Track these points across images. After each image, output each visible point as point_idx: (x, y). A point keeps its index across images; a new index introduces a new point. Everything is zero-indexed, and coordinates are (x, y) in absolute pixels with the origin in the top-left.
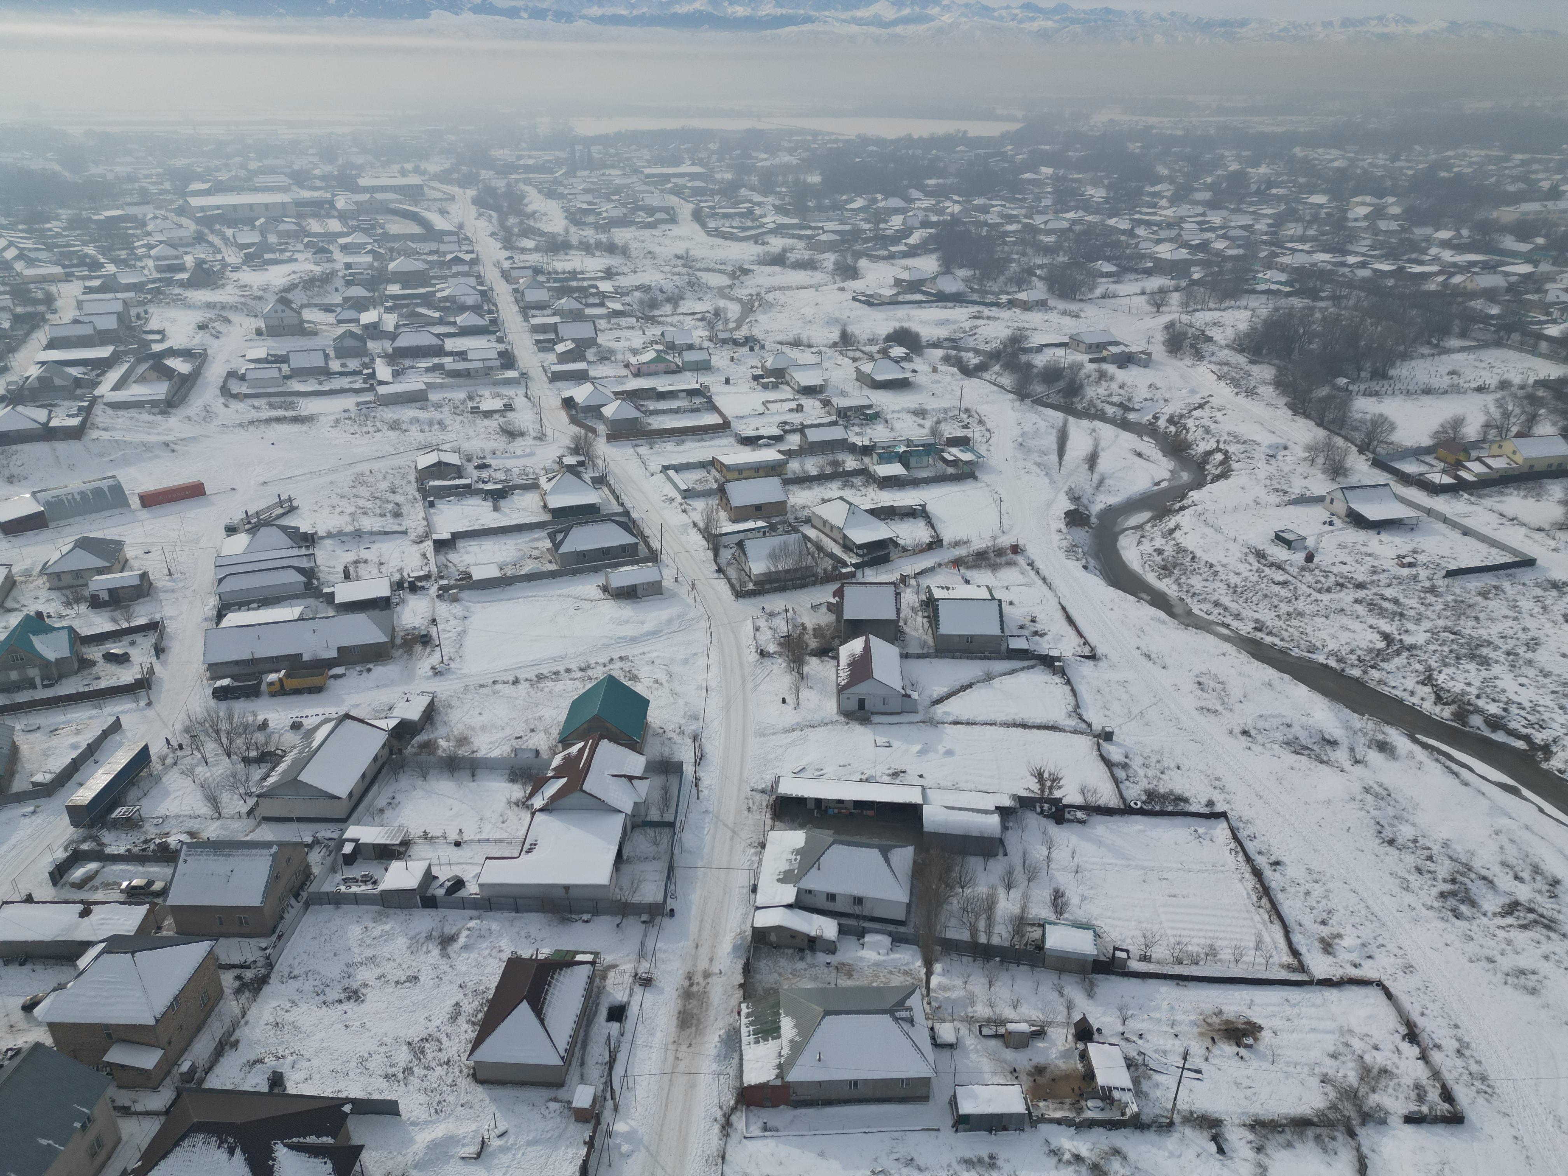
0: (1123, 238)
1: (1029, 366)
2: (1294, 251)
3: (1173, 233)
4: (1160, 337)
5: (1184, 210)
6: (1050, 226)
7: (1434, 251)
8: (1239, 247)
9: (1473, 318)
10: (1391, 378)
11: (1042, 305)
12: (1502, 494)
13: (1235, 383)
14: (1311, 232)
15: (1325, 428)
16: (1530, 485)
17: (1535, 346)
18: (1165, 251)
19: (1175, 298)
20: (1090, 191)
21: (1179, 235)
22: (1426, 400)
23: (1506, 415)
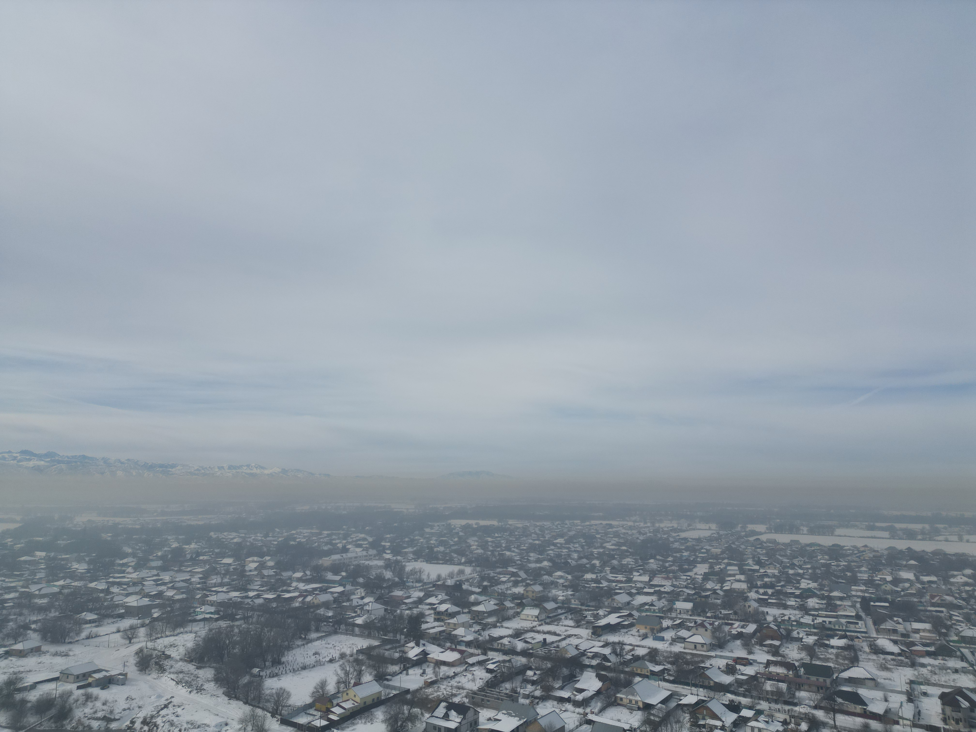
0: (102, 595)
1: (24, 702)
2: (217, 592)
3: (137, 589)
4: (133, 661)
5: (144, 573)
6: (43, 592)
7: (294, 584)
8: (183, 593)
9: (321, 619)
10: (283, 663)
11: (37, 651)
12: (353, 724)
13: (188, 684)
14: (226, 580)
15: (250, 705)
16: (366, 714)
17: (353, 631)
18: (133, 601)
19: (142, 631)
20: (75, 566)
21: (142, 589)
22: (304, 673)
23: (347, 674)
